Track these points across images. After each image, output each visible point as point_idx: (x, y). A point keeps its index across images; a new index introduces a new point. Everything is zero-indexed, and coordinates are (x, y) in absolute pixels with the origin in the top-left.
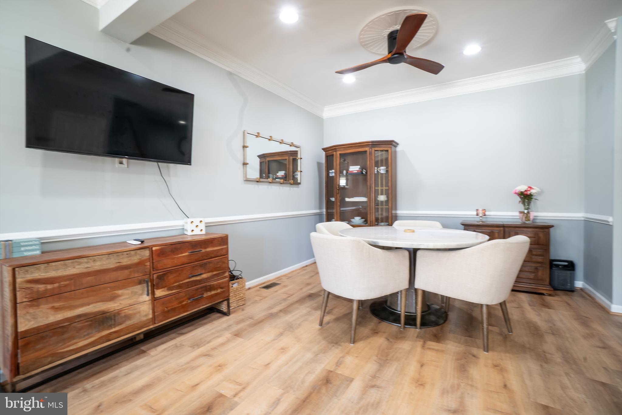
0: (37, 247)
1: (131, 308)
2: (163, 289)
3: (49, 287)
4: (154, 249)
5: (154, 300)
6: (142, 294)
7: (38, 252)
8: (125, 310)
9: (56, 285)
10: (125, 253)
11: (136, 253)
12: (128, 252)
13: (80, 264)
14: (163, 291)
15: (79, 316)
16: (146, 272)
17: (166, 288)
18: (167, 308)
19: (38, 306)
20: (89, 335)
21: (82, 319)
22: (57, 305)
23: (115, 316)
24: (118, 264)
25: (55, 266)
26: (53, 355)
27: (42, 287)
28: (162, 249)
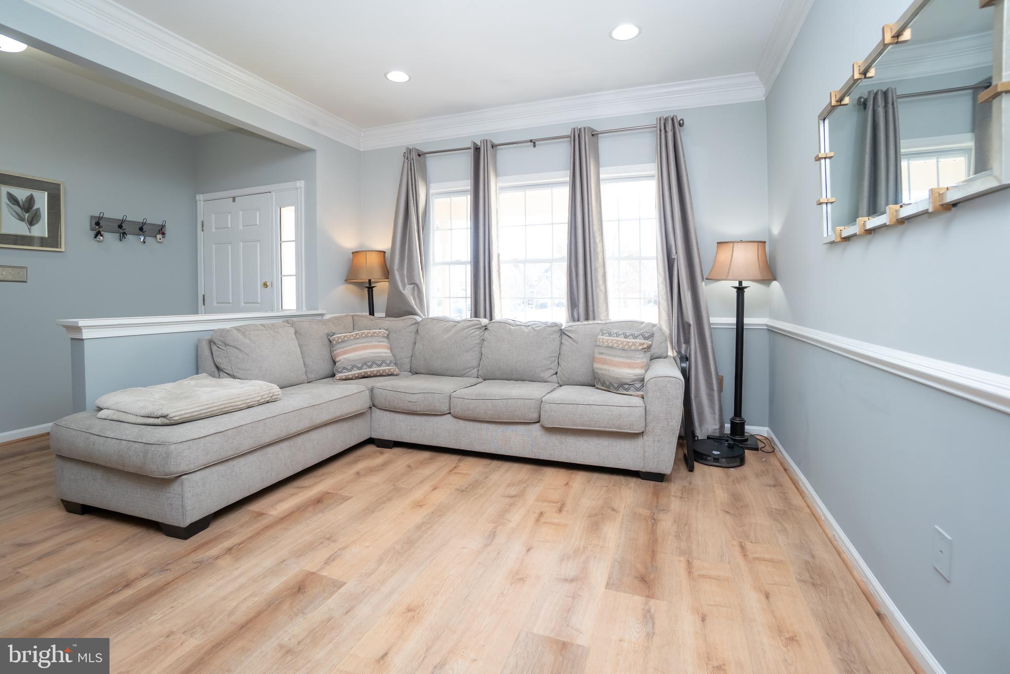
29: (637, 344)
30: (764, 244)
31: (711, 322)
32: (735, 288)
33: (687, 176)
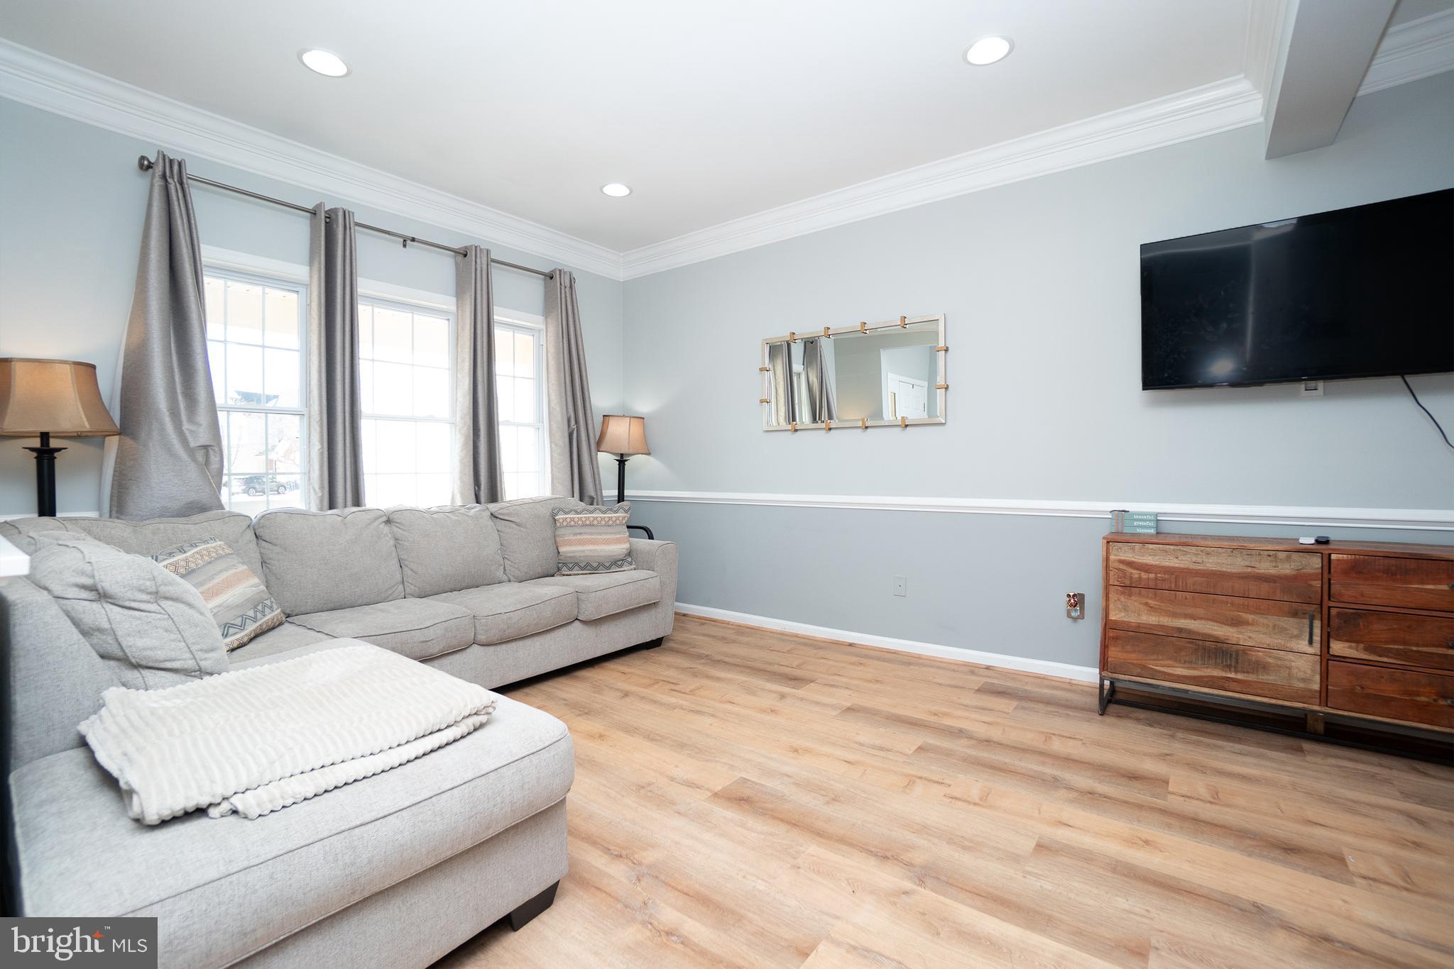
0: (1152, 524)
1: (1272, 653)
2: (1353, 644)
3: (1144, 575)
4: (1334, 557)
5: (1326, 658)
6: (1298, 637)
7: (1152, 531)
8: (1259, 651)
9: (1152, 576)
10: (1266, 553)
11: (1289, 558)
12: (1271, 553)
13: (1186, 553)
14: (1350, 647)
15: (1180, 630)
16: (1310, 598)
17: (1361, 646)
18: (1362, 688)
19: (1130, 595)
20: (1189, 664)
21: (1184, 636)
22: (1151, 602)
23: (1237, 652)
24: (1249, 570)
25: (1152, 549)
26: (1144, 667)
27: (1136, 574)
28: (1355, 561)
29: (621, 518)
30: (642, 420)
31: (604, 494)
32: (617, 460)
33: (582, 341)
